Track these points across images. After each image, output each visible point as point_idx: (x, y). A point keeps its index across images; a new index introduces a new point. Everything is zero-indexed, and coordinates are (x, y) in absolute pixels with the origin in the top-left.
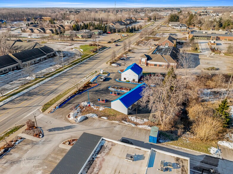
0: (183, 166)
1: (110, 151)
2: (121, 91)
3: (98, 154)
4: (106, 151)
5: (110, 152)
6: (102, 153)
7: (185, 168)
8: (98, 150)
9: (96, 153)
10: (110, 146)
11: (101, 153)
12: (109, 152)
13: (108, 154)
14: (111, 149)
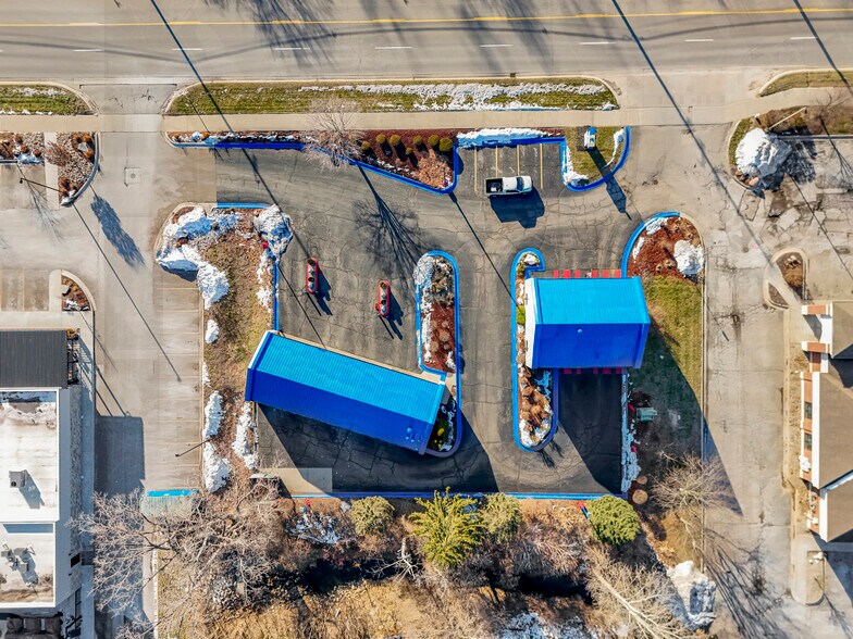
0: (36, 592)
1: (30, 425)
2: (423, 315)
3: (11, 401)
4: (27, 417)
5: (28, 427)
6: (17, 410)
7: (31, 597)
8: (20, 396)
9: (13, 396)
10: (45, 418)
11: (15, 407)
12: (27, 424)
13: (19, 423)
14: (37, 424)
